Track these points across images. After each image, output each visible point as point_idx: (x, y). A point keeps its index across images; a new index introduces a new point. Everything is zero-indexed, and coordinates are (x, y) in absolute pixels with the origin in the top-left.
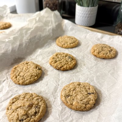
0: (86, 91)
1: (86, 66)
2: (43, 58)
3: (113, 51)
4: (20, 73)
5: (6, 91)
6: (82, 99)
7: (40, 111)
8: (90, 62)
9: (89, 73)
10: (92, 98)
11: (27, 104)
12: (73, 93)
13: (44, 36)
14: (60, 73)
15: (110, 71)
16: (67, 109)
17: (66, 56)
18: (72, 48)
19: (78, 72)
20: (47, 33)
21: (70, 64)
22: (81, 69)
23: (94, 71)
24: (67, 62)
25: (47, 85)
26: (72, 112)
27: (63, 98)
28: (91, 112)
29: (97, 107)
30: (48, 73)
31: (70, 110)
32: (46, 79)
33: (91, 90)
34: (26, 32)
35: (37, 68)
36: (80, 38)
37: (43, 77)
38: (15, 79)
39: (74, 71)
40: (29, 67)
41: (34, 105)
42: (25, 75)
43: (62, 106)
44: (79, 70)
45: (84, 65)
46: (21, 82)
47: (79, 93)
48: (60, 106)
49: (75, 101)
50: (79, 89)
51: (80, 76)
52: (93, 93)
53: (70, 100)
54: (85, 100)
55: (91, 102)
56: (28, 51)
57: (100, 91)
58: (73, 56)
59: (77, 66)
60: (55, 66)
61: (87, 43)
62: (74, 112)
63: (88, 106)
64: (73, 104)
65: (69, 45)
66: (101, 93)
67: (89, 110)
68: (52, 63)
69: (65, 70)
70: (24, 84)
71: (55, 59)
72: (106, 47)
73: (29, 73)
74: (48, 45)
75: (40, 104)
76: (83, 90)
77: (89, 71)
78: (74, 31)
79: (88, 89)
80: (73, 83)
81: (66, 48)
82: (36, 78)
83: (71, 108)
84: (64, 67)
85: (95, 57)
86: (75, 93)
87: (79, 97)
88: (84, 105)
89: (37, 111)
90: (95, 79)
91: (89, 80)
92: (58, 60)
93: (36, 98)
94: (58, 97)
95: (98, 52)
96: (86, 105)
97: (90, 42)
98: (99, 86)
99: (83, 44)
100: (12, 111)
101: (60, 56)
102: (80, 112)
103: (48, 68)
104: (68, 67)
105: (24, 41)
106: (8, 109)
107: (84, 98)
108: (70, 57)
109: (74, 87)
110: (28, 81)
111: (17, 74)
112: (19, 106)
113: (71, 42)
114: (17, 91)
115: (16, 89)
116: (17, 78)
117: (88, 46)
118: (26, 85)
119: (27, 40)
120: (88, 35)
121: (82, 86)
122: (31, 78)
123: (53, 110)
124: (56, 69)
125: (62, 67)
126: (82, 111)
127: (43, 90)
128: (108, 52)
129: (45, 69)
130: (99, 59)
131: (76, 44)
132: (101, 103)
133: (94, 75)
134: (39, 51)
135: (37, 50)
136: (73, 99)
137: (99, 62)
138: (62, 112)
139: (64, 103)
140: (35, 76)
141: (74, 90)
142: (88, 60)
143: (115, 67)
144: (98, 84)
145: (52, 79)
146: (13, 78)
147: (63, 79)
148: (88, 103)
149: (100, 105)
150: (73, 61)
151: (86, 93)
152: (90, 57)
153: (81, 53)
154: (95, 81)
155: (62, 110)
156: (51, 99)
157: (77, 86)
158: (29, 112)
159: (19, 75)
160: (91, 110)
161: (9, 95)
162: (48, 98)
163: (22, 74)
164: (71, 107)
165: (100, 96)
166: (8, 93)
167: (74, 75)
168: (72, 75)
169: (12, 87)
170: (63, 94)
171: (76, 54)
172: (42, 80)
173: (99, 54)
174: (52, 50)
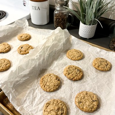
0: (92, 99)
1: (90, 78)
2: (59, 69)
3: (108, 65)
4: (46, 83)
5: (39, 97)
6: (89, 105)
7: (64, 113)
8: (93, 74)
9: (92, 84)
10: (95, 104)
11: (56, 108)
12: (84, 101)
13: (58, 50)
14: (72, 82)
15: (106, 82)
16: (80, 111)
17: (76, 69)
18: (79, 60)
19: (84, 82)
20: (60, 48)
21: (79, 76)
22: (87, 79)
23: (96, 81)
24: (76, 74)
25: (65, 92)
26: (83, 113)
27: (77, 104)
28: (95, 113)
29: (98, 110)
30: (64, 82)
31: (81, 112)
32: (63, 88)
33: (94, 98)
34: (47, 49)
35: (57, 79)
36: (84, 51)
37: (61, 86)
38: (44, 88)
39: (82, 81)
40: (52, 78)
41: (60, 109)
42: (50, 85)
43: (76, 109)
44: (85, 81)
45: (89, 76)
46: (48, 90)
47: (87, 100)
48: (75, 109)
49: (85, 106)
50: (87, 98)
51: (86, 86)
52: (96, 101)
53: (82, 106)
54: (91, 106)
55: (95, 107)
56: (48, 63)
57: (100, 98)
58: (80, 69)
59: (84, 77)
60: (69, 77)
61: (89, 55)
62: (84, 113)
63: (93, 109)
64: (84, 108)
65: (77, 58)
66: (100, 100)
67: (93, 112)
68: (67, 75)
69: (76, 80)
70: (50, 92)
71: (68, 72)
72: (103, 62)
73: (52, 84)
74: (61, 57)
75: (63, 108)
76: (90, 98)
77: (92, 82)
78: (79, 45)
79: (92, 98)
80: (83, 92)
81: (74, 60)
82: (57, 87)
83: (82, 111)
84: (75, 78)
85: (96, 69)
86: (85, 100)
87: (87, 103)
88: (91, 109)
89: (62, 112)
90: (96, 88)
91: (92, 89)
92: (70, 72)
93: (60, 104)
94: (73, 102)
95: (98, 66)
96: (92, 109)
97: (91, 55)
98: (99, 94)
99: (86, 56)
100: (48, 113)
101: (71, 69)
102: (88, 113)
103: (64, 78)
104: (78, 78)
105: (45, 57)
106: (45, 111)
107: (90, 104)
108: (78, 70)
109: (83, 96)
110: (52, 89)
111: (45, 84)
112: (52, 109)
113: (78, 56)
114: (46, 97)
115: (45, 95)
116: (46, 87)
117: (90, 59)
118: (51, 92)
119: (47, 56)
120: (90, 48)
121: (89, 95)
122: (54, 87)
123: (71, 111)
124: (69, 79)
125: (74, 78)
126: (89, 112)
127: (63, 96)
128: (105, 66)
129: (62, 79)
130: (99, 71)
131: (81, 57)
132: (101, 107)
133: (96, 85)
134: (56, 63)
135: (54, 62)
136: (84, 105)
137: (98, 74)
138: (77, 113)
139: (78, 107)
140: (57, 86)
141: (84, 98)
142: (91, 72)
143: (110, 78)
144: (99, 92)
145: (68, 88)
146: (43, 87)
147: (75, 88)
148: (93, 107)
149: (100, 109)
150: (81, 73)
151: (92, 101)
152: (92, 69)
153: (86, 65)
154: (96, 90)
155: (77, 111)
156: (69, 103)
157: (86, 95)
158: (58, 113)
159: (46, 85)
160: (95, 112)
161: (42, 100)
162: (67, 103)
163: (48, 84)
164: (82, 109)
165: (100, 102)
166: (41, 98)
167: (82, 84)
168: (81, 84)
169: (42, 94)
170: (77, 100)
171: (82, 66)
172: (61, 88)
173: (98, 67)
174: (65, 62)
